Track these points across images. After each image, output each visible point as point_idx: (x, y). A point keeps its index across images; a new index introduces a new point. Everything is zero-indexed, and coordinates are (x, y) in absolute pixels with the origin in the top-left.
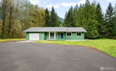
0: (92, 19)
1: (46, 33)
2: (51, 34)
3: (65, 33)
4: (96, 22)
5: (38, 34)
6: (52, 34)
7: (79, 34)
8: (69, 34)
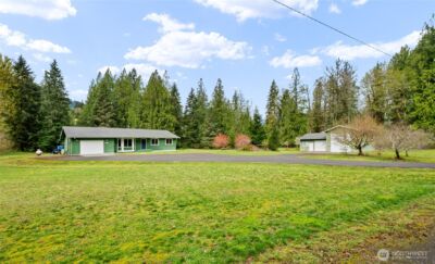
0: (167, 112)
1: (117, 141)
2: (126, 141)
3: (149, 139)
4: (174, 119)
5: (102, 143)
6: (128, 142)
7: (169, 141)
8: (154, 141)
